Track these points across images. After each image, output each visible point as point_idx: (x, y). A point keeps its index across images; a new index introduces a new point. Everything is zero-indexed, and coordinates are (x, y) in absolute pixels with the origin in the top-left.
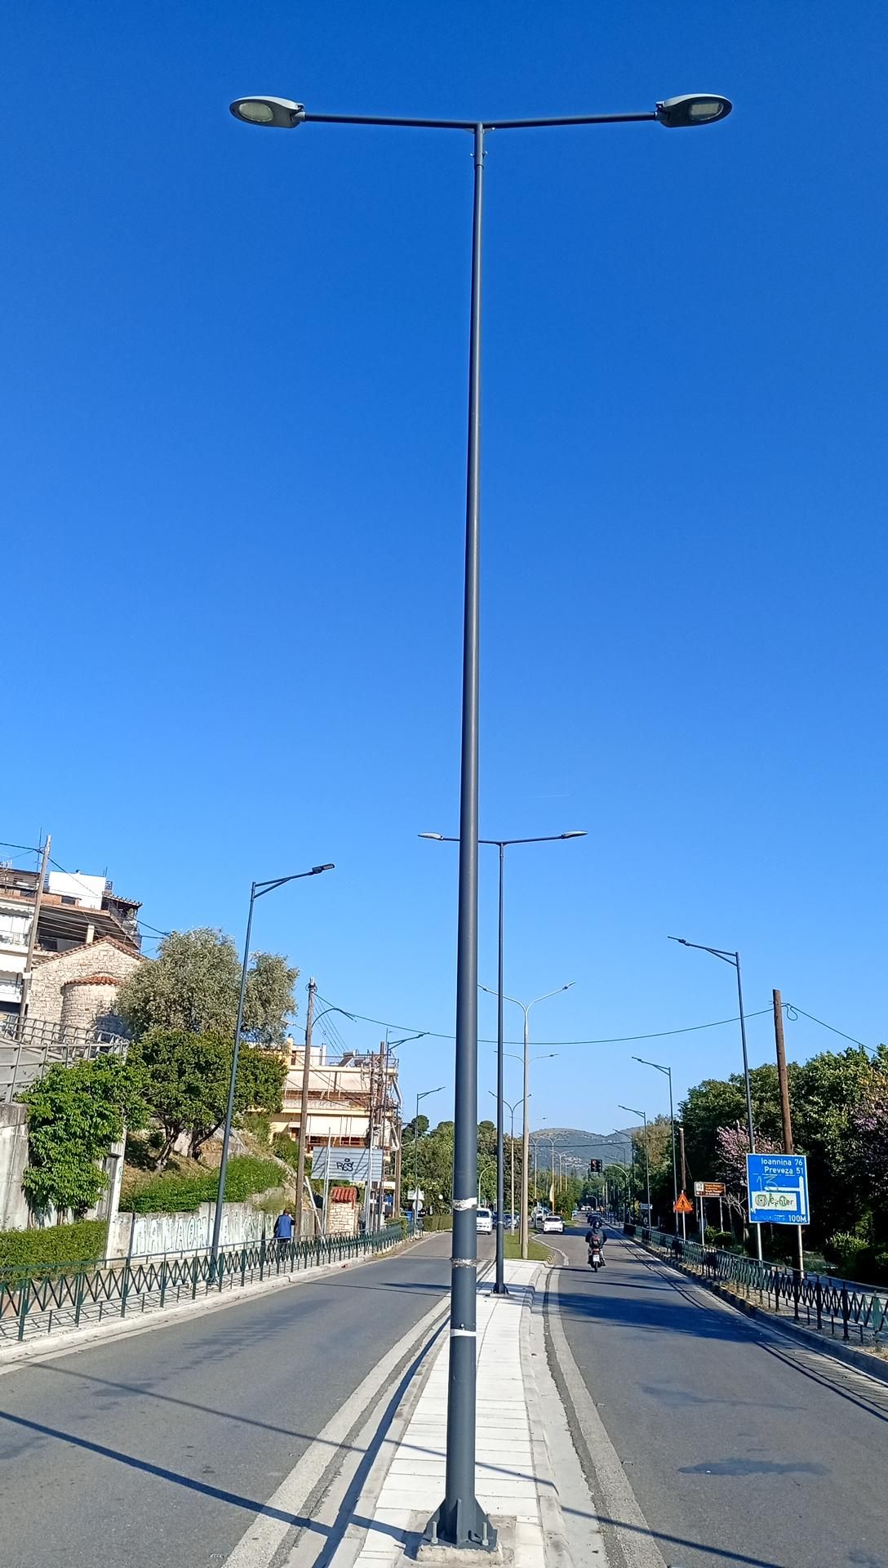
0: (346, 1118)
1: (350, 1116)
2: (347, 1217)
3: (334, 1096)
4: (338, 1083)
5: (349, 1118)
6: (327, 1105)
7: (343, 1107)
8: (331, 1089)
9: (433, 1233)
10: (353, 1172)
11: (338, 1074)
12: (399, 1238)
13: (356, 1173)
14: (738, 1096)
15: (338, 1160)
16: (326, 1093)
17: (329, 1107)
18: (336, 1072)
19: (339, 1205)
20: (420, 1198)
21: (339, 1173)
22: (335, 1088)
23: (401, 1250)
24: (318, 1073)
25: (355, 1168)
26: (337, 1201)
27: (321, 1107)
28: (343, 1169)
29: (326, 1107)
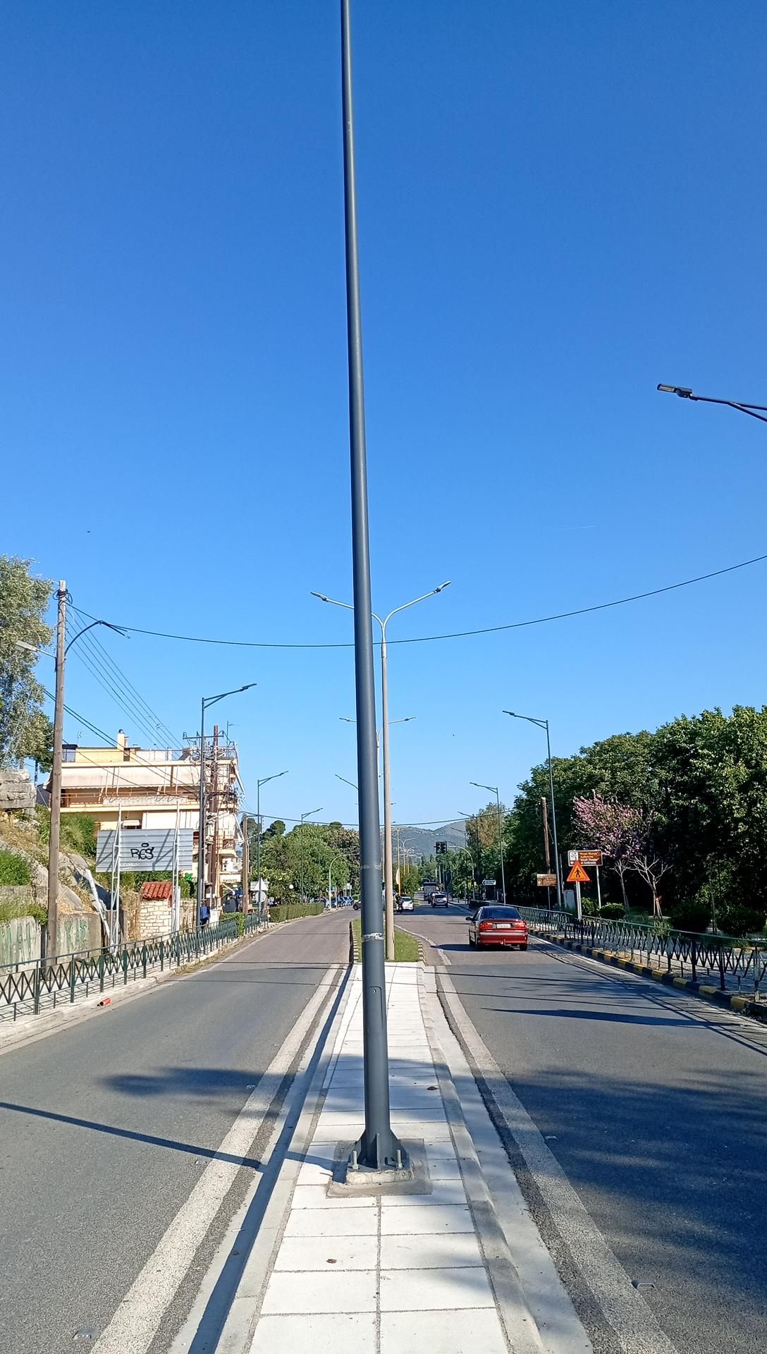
0: (185, 813)
1: (190, 810)
2: (162, 917)
3: (170, 791)
4: (174, 776)
5: (188, 813)
6: (164, 800)
7: (184, 802)
8: (167, 784)
9: (280, 924)
10: (154, 859)
11: (175, 768)
12: (234, 935)
13: (157, 861)
14: (590, 768)
15: (132, 846)
16: (163, 787)
17: (166, 802)
18: (172, 766)
19: (151, 903)
20: (262, 889)
21: (135, 862)
22: (171, 782)
23: (233, 951)
24: (153, 769)
25: (155, 854)
26: (149, 899)
27: (157, 803)
28: (140, 857)
29: (164, 803)
